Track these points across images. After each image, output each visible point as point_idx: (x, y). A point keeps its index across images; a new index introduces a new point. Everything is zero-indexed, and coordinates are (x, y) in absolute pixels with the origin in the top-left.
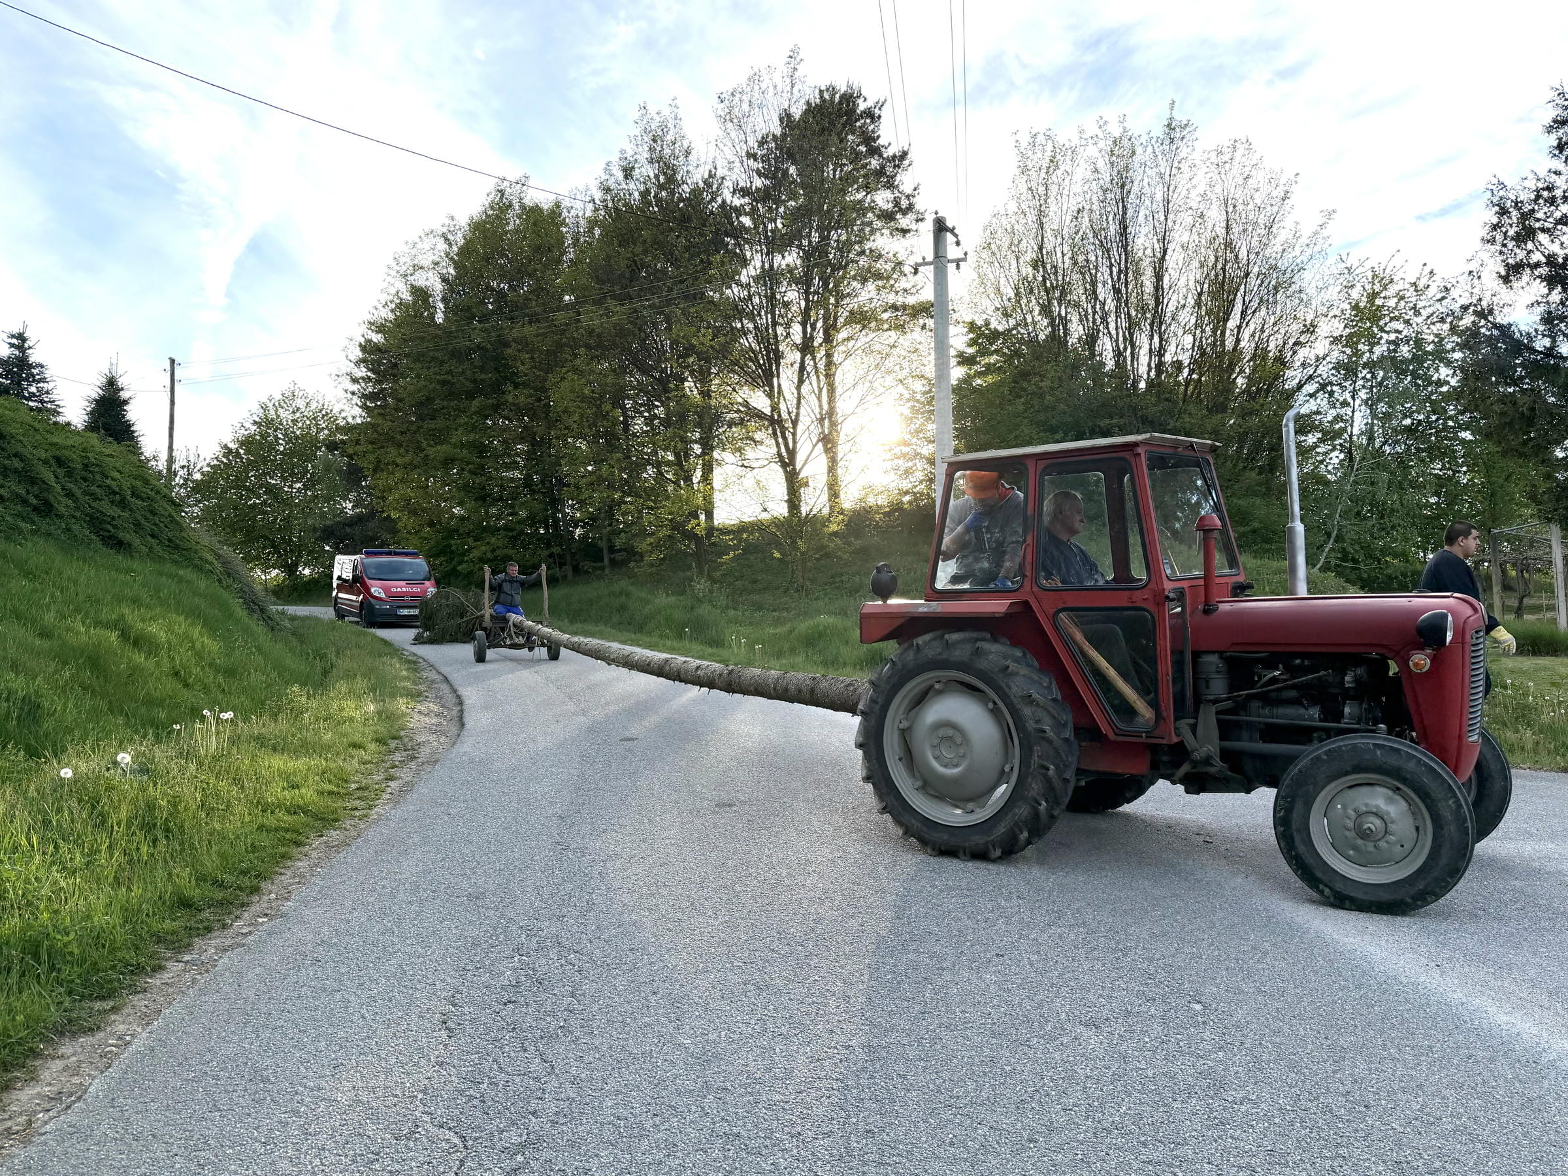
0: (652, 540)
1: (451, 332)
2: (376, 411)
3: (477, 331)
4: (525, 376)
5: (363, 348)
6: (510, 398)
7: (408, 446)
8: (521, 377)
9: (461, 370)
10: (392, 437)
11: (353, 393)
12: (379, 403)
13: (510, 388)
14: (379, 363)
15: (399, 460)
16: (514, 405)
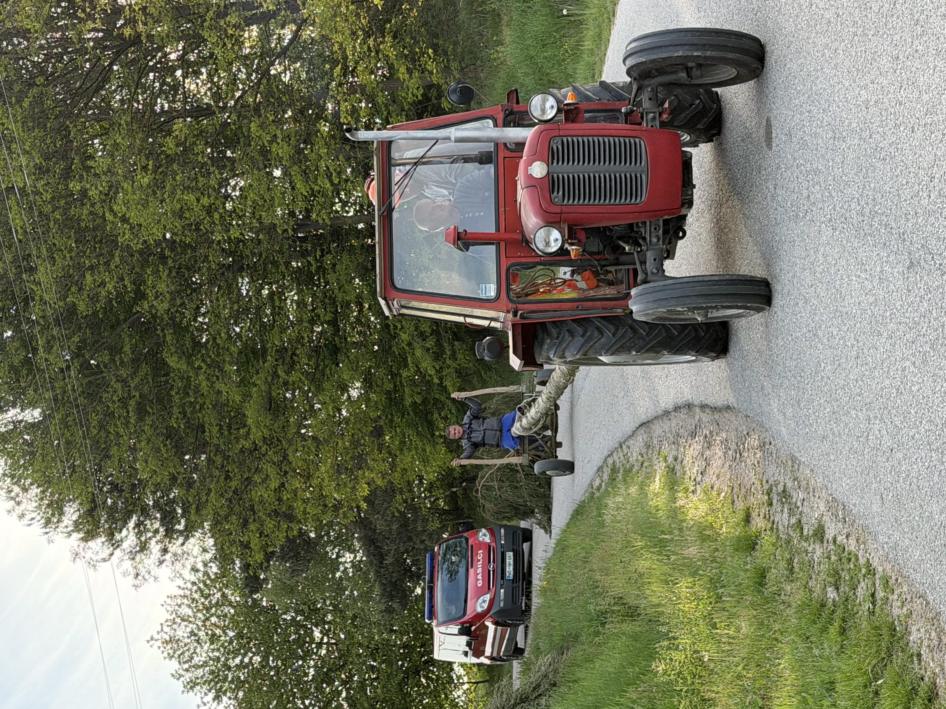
0: (403, 69)
1: (56, 400)
2: (193, 518)
3: (51, 358)
4: (122, 279)
5: (90, 536)
6: (162, 307)
7: (249, 470)
8: (125, 286)
9: (119, 385)
10: (235, 492)
11: (165, 551)
12: (180, 511)
13: (146, 306)
14: (112, 511)
15: (274, 484)
16: (173, 299)
